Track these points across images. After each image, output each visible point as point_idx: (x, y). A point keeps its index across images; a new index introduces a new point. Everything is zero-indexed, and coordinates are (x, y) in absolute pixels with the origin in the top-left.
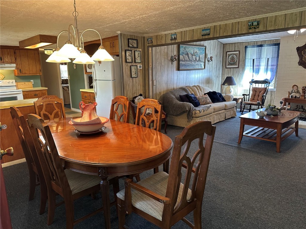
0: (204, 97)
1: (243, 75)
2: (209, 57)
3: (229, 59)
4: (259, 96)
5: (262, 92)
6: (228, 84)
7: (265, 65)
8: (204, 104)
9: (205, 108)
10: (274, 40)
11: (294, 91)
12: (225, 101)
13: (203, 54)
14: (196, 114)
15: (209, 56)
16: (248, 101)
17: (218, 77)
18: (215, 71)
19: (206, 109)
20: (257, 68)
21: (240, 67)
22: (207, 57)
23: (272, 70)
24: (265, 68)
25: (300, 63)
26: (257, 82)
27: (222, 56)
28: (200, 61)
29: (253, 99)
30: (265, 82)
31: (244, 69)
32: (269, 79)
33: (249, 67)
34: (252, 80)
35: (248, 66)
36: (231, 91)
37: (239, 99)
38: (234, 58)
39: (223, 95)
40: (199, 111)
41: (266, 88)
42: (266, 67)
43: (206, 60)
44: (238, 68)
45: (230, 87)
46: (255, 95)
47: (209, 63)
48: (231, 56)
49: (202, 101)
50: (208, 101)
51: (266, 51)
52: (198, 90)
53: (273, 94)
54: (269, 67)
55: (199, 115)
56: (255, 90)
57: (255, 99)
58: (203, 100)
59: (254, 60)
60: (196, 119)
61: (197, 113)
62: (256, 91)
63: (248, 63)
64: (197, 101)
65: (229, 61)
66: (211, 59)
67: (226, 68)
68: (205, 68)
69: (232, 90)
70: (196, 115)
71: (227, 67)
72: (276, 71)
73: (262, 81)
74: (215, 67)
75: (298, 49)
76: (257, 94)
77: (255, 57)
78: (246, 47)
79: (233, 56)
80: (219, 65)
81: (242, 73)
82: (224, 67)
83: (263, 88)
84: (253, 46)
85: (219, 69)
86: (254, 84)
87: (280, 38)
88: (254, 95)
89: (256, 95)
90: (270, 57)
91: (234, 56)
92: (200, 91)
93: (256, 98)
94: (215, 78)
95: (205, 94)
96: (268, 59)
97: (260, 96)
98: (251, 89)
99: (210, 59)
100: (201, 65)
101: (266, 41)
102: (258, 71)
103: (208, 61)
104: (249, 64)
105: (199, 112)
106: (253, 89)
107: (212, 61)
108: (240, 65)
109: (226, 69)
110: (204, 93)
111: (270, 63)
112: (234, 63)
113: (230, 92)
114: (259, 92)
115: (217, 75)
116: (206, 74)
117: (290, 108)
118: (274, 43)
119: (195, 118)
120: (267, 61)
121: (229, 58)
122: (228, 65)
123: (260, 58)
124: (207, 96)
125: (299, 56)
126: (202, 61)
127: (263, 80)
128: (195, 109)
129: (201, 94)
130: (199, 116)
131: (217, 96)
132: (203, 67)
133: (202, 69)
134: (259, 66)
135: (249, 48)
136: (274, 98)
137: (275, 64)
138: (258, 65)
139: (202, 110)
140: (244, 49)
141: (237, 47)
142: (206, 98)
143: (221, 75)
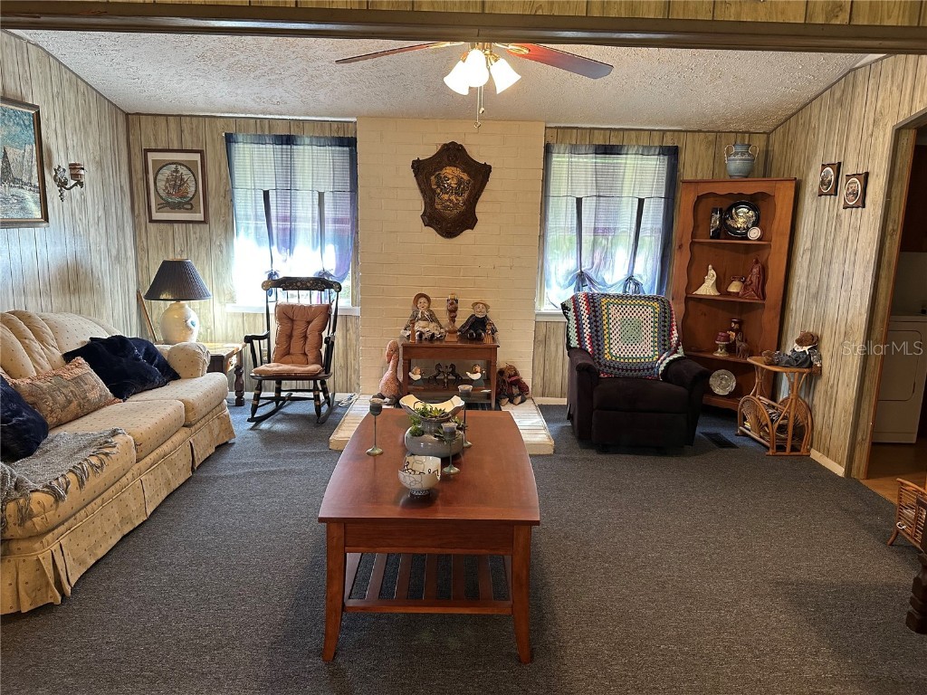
0: (67, 376)
1: (228, 252)
2: (65, 165)
3: (161, 185)
4: (305, 337)
5: (316, 323)
6: (172, 293)
7: (313, 217)
8: (69, 417)
9: (84, 454)
10: (335, 126)
11: (420, 315)
12: (176, 377)
13: (28, 148)
14: (31, 516)
15: (60, 160)
16: (269, 362)
17: (117, 258)
18: (103, 231)
19: (94, 460)
20: (284, 229)
21: (212, 220)
22: (50, 165)
23: (339, 240)
24: (313, 229)
25: (428, 217)
26: (289, 284)
27: (125, 168)
28: (14, 180)
29: (285, 354)
30: (320, 283)
31: (229, 227)
32: (332, 273)
33: (252, 224)
34: (271, 275)
35: (247, 219)
36: (189, 322)
37: (230, 355)
38: (182, 179)
39: (163, 348)
40: (51, 489)
41: (329, 307)
42: (316, 226)
43: (49, 179)
44: (204, 222)
45: (182, 307)
46: (290, 337)
47: (66, 193)
48: (166, 172)
49: (55, 402)
50: (93, 396)
51: (308, 163)
52: (21, 337)
53: (349, 325)
54: (329, 227)
55: (52, 516)
56: (288, 315)
57: (291, 351)
58: (61, 399)
59: (266, 194)
60: (37, 545)
61: (35, 508)
62: (292, 320)
63: (247, 205)
64: (25, 415)
65: (161, 192)
66: (74, 176)
67: (152, 221)
68: (46, 219)
69: (193, 317)
70: (28, 524)
71: (156, 216)
72: (354, 243)
73: (308, 279)
74: (101, 213)
75: (419, 167)
76: (297, 332)
77: (269, 185)
78: (229, 139)
79: (177, 171)
80: (119, 206)
81: (223, 243)
82: (143, 218)
83: (318, 307)
84: (260, 139)
85: (121, 228)
86: (279, 290)
87: (354, 120)
88: (287, 336)
89: (295, 333)
90: (326, 187)
91: (183, 170)
92: (37, 346)
93: (296, 346)
94: (105, 266)
95: (69, 357)
96: (321, 195)
97: (312, 338)
98: (272, 311)
99: (67, 175)
100: (21, 200)
101: (307, 125)
102: (288, 241)
103: (62, 184)
104: (250, 212)
105: (47, 499)
106: (279, 313)
107: (81, 184)
108: (211, 211)
109: (152, 227)
110: (59, 354)
111: (329, 213)
112: (187, 203)
113: (188, 329)
114: (304, 325)
115: (114, 252)
116: (59, 248)
117: (419, 377)
118: (336, 135)
119: (23, 545)
120: (316, 202)
121: (160, 177)
122: (158, 210)
123: (289, 189)
124: (83, 368)
125: (423, 191)
126: (25, 180)
127: (311, 275)
128: (17, 487)
129: (44, 362)
130: (56, 520)
131: (136, 358)
132: (37, 214)
133: (31, 223)
134: (289, 219)
135: (241, 145)
136: (357, 340)
137: (347, 215)
138: (286, 217)
139: (71, 477)
140: (221, 146)
141: (191, 133)
142: (78, 380)
143: (131, 253)
